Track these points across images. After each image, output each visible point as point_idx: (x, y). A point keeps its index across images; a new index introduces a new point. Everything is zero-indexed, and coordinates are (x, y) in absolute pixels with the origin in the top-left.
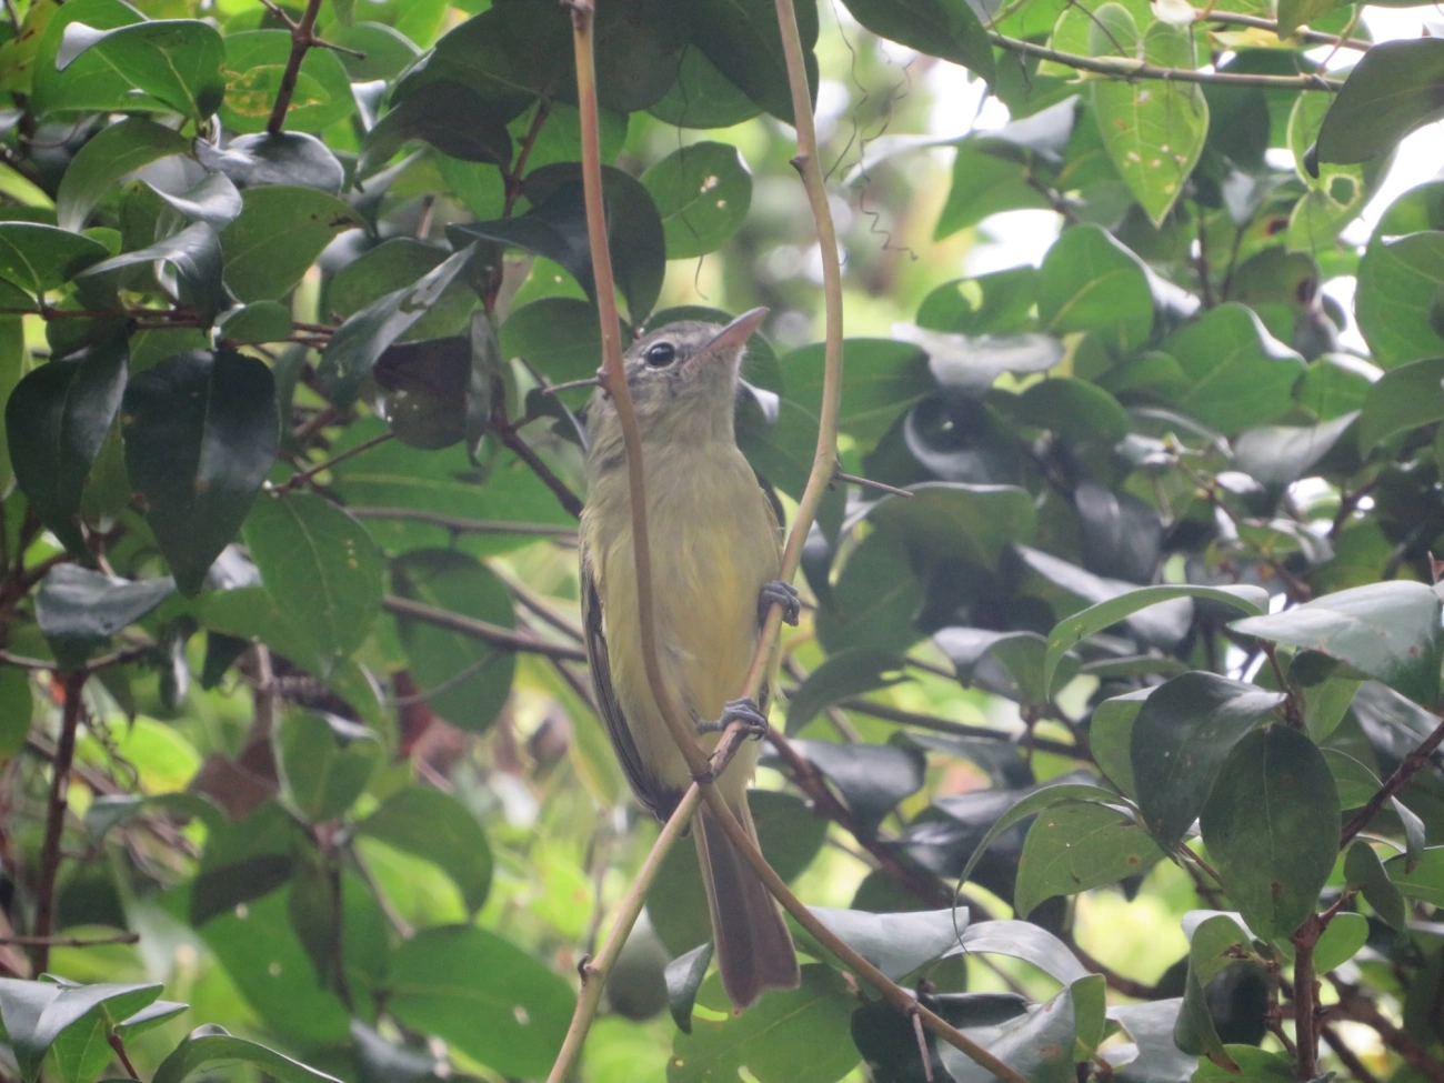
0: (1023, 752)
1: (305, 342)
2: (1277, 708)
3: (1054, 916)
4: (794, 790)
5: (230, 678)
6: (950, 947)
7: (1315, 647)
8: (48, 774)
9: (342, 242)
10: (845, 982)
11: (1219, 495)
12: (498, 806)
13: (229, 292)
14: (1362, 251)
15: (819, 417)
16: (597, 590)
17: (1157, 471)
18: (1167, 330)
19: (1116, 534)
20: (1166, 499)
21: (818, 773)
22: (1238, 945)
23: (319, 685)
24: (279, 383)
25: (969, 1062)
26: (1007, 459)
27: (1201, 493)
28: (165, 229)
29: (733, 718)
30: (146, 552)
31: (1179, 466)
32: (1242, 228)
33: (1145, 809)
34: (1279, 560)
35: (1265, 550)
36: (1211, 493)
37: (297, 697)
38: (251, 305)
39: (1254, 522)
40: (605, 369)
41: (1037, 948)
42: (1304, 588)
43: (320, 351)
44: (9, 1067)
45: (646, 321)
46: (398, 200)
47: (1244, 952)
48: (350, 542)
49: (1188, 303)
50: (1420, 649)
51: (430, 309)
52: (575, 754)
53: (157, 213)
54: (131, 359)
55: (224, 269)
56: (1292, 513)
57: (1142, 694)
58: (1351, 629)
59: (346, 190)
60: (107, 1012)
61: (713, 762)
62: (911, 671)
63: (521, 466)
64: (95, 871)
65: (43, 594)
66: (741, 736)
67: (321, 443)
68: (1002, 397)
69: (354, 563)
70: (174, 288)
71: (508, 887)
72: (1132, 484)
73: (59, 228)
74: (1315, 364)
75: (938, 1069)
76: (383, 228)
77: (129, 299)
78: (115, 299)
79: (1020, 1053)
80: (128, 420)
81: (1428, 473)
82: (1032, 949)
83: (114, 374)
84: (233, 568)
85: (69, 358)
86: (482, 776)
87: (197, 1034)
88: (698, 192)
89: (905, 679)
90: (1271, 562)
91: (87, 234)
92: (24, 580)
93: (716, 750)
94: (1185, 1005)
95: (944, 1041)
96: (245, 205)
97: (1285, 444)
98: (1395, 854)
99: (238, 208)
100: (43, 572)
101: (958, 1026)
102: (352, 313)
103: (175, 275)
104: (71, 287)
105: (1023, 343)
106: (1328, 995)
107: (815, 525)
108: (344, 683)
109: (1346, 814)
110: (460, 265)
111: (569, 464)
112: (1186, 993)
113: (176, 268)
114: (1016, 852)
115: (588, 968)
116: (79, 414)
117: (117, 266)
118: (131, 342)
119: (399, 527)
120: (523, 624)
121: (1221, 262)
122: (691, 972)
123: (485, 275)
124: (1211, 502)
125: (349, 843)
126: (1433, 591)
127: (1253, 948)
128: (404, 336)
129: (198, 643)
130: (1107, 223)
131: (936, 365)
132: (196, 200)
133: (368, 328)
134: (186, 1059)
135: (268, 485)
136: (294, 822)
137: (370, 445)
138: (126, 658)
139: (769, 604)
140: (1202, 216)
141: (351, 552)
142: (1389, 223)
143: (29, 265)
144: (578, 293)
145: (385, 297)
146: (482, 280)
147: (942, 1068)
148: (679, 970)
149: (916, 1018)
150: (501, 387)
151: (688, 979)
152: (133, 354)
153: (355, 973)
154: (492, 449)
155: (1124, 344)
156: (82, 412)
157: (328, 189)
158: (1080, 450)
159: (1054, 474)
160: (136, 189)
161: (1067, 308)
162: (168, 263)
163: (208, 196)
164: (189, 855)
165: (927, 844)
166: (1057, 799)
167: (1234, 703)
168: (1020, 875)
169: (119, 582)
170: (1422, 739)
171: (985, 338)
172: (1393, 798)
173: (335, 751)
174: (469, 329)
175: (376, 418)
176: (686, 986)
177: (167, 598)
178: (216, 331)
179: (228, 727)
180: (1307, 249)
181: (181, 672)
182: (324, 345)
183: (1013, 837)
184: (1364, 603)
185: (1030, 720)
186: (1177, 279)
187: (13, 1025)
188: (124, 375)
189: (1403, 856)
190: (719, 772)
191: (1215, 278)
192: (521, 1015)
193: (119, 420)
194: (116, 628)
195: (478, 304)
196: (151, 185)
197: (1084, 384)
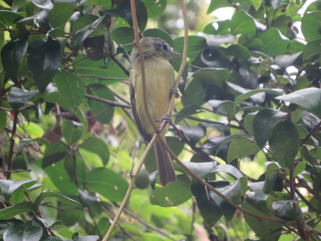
0: (228, 128)
1: (67, 37)
2: (285, 116)
3: (235, 164)
4: (177, 136)
5: (51, 112)
6: (213, 170)
7: (294, 102)
8: (10, 135)
9: (75, 15)
10: (189, 178)
11: (271, 70)
12: (110, 142)
13: (50, 26)
14: (302, 16)
15: (183, 53)
16: (134, 88)
17: (257, 65)
18: (259, 33)
19: (248, 79)
20: (259, 71)
21: (182, 132)
22: (277, 169)
23: (70, 114)
24: (62, 46)
25: (217, 196)
26: (224, 63)
27: (267, 70)
28: (36, 11)
29: (164, 119)
30: (32, 84)
31: (262, 64)
32: (276, 11)
33: (256, 139)
34: (285, 85)
35: (281, 82)
36: (269, 70)
37: (65, 117)
38: (55, 28)
39: (279, 76)
40: (135, 41)
41: (232, 170)
42: (290, 90)
43: (71, 39)
44: (2, 200)
45: (143, 32)
46: (87, 6)
47: (278, 171)
48: (77, 82)
49: (264, 27)
50: (317, 103)
51: (95, 29)
52: (127, 130)
53: (34, 8)
54: (29, 41)
55: (49, 21)
56: (287, 74)
57: (255, 113)
58: (302, 98)
59: (76, 3)
60: (24, 187)
61: (160, 129)
62: (203, 110)
63: (116, 65)
64: (20, 157)
65: (9, 94)
66: (166, 123)
67: (71, 60)
68: (223, 49)
69: (78, 86)
70: (38, 25)
71: (113, 159)
72: (252, 68)
73: (13, 12)
74: (292, 41)
75: (210, 197)
76: (84, 12)
77: (28, 27)
78: (25, 27)
79: (229, 194)
80: (28, 54)
81: (318, 65)
82: (231, 171)
83: (24, 44)
84: (51, 88)
85: (15, 41)
86: (106, 136)
87: (44, 191)
88: (155, 3)
89: (201, 111)
90: (283, 85)
91: (18, 13)
92: (4, 91)
93: (161, 126)
94: (265, 183)
95: (212, 191)
96: (54, 6)
97: (285, 59)
98: (312, 149)
99: (52, 7)
100: (9, 89)
101: (215, 188)
102: (78, 30)
103: (38, 22)
104: (15, 25)
105: (227, 37)
106: (297, 181)
107: (181, 77)
108: (76, 113)
109: (301, 140)
110: (102, 20)
111: (126, 64)
112: (266, 180)
113: (38, 20)
114: (227, 150)
115: (132, 175)
116: (17, 53)
117: (25, 20)
118: (29, 37)
119: (88, 79)
120: (116, 100)
121: (271, 19)
122: (155, 176)
123: (108, 22)
124: (269, 72)
125: (77, 149)
126: (320, 90)
127: (280, 170)
128: (89, 35)
129: (44, 105)
130: (245, 10)
131: (208, 42)
132: (43, 5)
133: (81, 34)
134: (42, 197)
135: (59, 69)
136: (65, 145)
137: (82, 60)
138: (28, 108)
139: (172, 94)
140: (266, 8)
141: (78, 84)
142: (308, 9)
143: (6, 20)
144: (128, 26)
145: (85, 27)
146: (107, 23)
147: (211, 197)
148: (152, 175)
149: (206, 186)
150: (111, 47)
151: (154, 178)
152: (29, 40)
153: (79, 179)
154: (109, 61)
155: (249, 37)
156: (18, 53)
157: (72, 3)
158: (240, 60)
159: (234, 66)
160: (29, 3)
161: (237, 29)
162: (37, 19)
163: (46, 4)
164: (42, 153)
165: (207, 148)
166: (237, 137)
167: (276, 115)
168: (228, 154)
169: (26, 91)
170: (317, 124)
171: (219, 36)
172: (312, 136)
173: (74, 129)
174: (104, 34)
175: (83, 54)
176: (154, 179)
177: (37, 94)
178: (47, 35)
179: (49, 125)
180: (290, 15)
181: (40, 111)
182: (72, 37)
183: (226, 146)
184: (305, 93)
185: (230, 120)
186: (261, 22)
187: (3, 190)
188: (27, 44)
189: (313, 149)
190: (161, 131)
191: (270, 22)
192: (116, 188)
193: (26, 55)
194: (25, 101)
195: (106, 28)
196: (33, 2)
197: (241, 45)
